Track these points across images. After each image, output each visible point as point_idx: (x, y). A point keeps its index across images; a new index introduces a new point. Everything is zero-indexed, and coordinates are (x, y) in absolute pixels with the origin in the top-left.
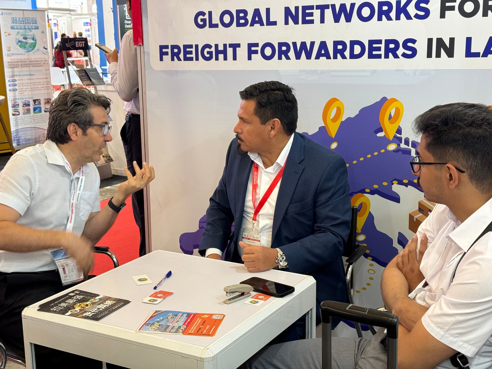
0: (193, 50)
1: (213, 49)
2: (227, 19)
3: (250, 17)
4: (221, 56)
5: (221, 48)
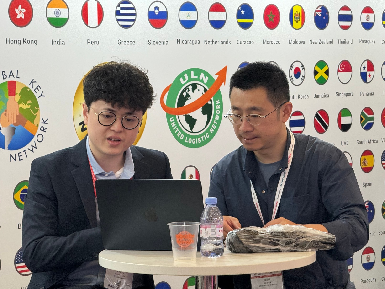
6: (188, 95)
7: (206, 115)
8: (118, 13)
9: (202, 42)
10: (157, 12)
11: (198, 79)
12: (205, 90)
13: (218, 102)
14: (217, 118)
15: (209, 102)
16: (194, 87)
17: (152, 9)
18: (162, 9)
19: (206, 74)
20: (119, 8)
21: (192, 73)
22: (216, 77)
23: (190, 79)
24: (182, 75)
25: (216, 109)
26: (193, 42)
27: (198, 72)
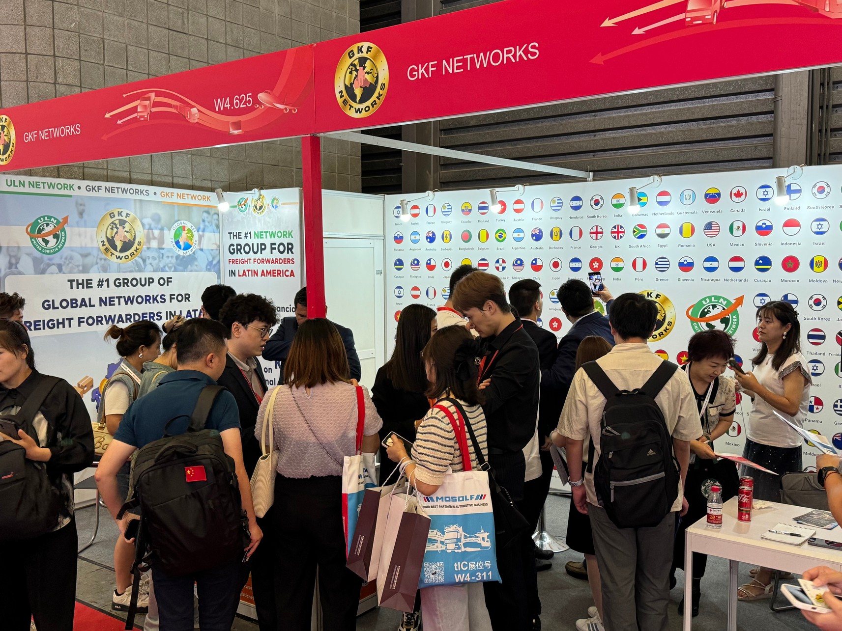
0: (41, 323)
1: (55, 322)
2: (64, 304)
3: (79, 303)
4: (61, 326)
5: (61, 321)
6: (708, 311)
7: (724, 324)
8: (657, 264)
9: (722, 280)
10: (685, 263)
11: (718, 302)
12: (724, 309)
13: (735, 317)
14: (734, 326)
15: (727, 317)
16: (714, 307)
17: (682, 261)
18: (689, 261)
19: (725, 299)
20: (657, 261)
21: (713, 298)
22: (733, 302)
23: (711, 302)
24: (704, 299)
25: (732, 321)
26: (715, 280)
27: (718, 298)
